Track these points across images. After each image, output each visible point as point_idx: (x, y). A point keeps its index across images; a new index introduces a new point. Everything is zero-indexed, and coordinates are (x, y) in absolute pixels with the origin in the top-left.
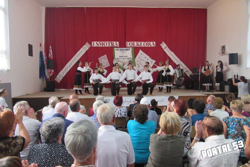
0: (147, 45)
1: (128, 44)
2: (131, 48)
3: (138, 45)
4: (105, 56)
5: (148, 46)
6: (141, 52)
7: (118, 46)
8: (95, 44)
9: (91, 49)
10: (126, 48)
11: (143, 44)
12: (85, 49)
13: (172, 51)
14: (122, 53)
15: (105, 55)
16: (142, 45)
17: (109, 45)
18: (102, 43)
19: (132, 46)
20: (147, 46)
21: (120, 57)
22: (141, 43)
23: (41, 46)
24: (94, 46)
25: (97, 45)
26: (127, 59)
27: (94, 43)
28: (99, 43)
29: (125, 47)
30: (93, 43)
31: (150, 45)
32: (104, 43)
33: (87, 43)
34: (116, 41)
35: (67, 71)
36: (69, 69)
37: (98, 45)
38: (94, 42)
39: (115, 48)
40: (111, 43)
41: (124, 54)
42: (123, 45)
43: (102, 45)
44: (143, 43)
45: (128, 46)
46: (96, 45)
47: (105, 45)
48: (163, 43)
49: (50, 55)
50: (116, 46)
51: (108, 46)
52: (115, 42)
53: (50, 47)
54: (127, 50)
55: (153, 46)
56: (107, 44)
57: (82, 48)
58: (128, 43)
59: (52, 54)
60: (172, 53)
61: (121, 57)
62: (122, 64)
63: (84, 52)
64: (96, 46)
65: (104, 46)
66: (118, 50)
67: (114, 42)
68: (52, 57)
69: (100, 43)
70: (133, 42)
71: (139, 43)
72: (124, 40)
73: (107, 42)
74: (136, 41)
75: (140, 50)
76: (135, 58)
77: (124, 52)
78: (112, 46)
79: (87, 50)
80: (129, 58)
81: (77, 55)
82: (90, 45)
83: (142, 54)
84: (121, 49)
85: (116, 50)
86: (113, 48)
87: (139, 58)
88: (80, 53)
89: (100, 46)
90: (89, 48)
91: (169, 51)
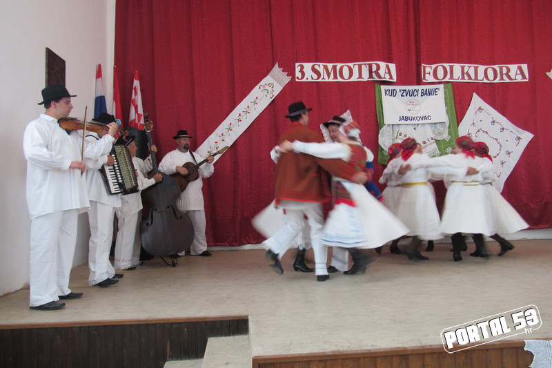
0: (499, 77)
1: (429, 72)
2: (441, 87)
3: (466, 77)
5: (502, 79)
6: (476, 101)
7: (395, 80)
8: (307, 72)
10: (425, 87)
11: (482, 73)
12: (270, 89)
14: (409, 107)
16: (481, 76)
17: (360, 76)
18: (334, 68)
19: (447, 79)
20: (497, 81)
22: (476, 69)
23: (99, 74)
24: (304, 80)
25: (315, 76)
26: (428, 128)
27: (302, 67)
29: (420, 84)
30: (298, 69)
31: (509, 77)
32: (341, 69)
33: (277, 70)
34: (389, 60)
37: (319, 76)
38: (304, 64)
39: (383, 88)
40: (371, 65)
41: (417, 107)
42: (411, 76)
43: (335, 77)
44: (481, 68)
45: (430, 78)
46: (309, 76)
47: (346, 74)
49: (133, 115)
50: (387, 79)
51: (355, 78)
52: (383, 65)
53: (136, 83)
54: (428, 93)
55: (519, 79)
56: (354, 72)
57: (257, 87)
58: (428, 69)
59: (140, 111)
61: (403, 118)
63: (265, 102)
64: (310, 80)
65: (340, 80)
66: (393, 93)
67: (380, 63)
68: (142, 121)
69: (326, 67)
70: (450, 66)
71: (469, 67)
72: (414, 57)
73: (351, 65)
74: (458, 63)
75: (474, 94)
76: (458, 125)
77: (416, 102)
78: (372, 78)
79: (276, 94)
80: (438, 125)
81: (240, 115)
82: (288, 75)
83: (480, 109)
84: (404, 90)
85: (388, 92)
86: (376, 85)
87: (474, 124)
88: (251, 105)
89: (325, 78)
90: (284, 88)
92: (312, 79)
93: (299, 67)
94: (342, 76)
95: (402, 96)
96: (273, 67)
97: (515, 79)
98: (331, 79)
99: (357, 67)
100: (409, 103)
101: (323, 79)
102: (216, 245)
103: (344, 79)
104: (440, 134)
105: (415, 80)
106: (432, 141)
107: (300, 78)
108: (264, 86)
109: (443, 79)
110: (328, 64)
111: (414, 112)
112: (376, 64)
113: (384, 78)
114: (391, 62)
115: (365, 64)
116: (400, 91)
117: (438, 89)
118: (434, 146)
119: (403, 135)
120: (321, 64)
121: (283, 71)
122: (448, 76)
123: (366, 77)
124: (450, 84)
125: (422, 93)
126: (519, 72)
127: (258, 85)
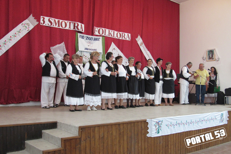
1: (97, 31)
2: (101, 37)
3: (110, 35)
4: (63, 45)
5: (122, 38)
6: (113, 46)
7: (83, 32)
8: (46, 21)
9: (39, 28)
10: (95, 37)
12: (27, 27)
13: (148, 50)
16: (115, 35)
17: (70, 28)
18: (59, 21)
19: (103, 35)
20: (121, 38)
22: (114, 32)
24: (44, 25)
25: (50, 24)
27: (44, 19)
29: (93, 35)
30: (42, 19)
31: (125, 39)
32: (62, 22)
33: (31, 17)
37: (51, 24)
38: (45, 17)
39: (79, 34)
40: (74, 24)
41: (91, 45)
42: (90, 31)
43: (59, 26)
44: (116, 32)
45: (97, 33)
46: (47, 23)
47: (64, 25)
48: (139, 37)
50: (81, 31)
51: (67, 28)
52: (80, 24)
54: (97, 40)
55: (128, 39)
56: (67, 25)
57: (21, 24)
58: (96, 29)
61: (86, 49)
63: (24, 33)
65: (61, 27)
66: (83, 37)
69: (55, 21)
70: (105, 30)
71: (112, 31)
72: (91, 23)
73: (66, 21)
74: (107, 29)
75: (112, 42)
78: (75, 29)
79: (30, 29)
81: (11, 37)
82: (37, 21)
83: (114, 49)
85: (81, 37)
86: (76, 32)
88: (17, 33)
89: (54, 26)
90: (35, 27)
91: (145, 49)
92: (48, 25)
93: (42, 18)
94: (62, 26)
95: (86, 39)
96: (30, 15)
98: (57, 27)
99: (68, 23)
100: (88, 43)
101: (53, 26)
103: (63, 27)
105: (91, 33)
107: (42, 23)
108: (24, 24)
109: (102, 34)
110: (56, 19)
111: (91, 47)
112: (77, 23)
114: (83, 23)
115: (72, 23)
116: (86, 37)
117: (100, 38)
119: (85, 56)
120: (53, 19)
121: (35, 19)
122: (104, 34)
123: (72, 28)
124: (104, 37)
125: (94, 39)
126: (128, 37)
127: (22, 23)
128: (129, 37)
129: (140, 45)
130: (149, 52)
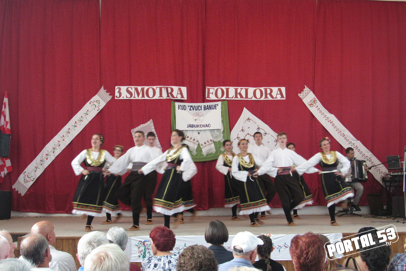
0: (264, 96)
1: (212, 92)
2: (220, 103)
3: (239, 96)
4: (150, 124)
5: (266, 97)
6: (246, 113)
7: (185, 98)
8: (123, 92)
9: (113, 105)
10: (206, 104)
11: (252, 93)
12: (97, 105)
13: (331, 112)
14: (196, 118)
15: (149, 122)
16: (250, 95)
17: (161, 96)
18: (143, 89)
19: (224, 98)
20: (263, 99)
21: (190, 126)
22: (247, 91)
24: (121, 98)
25: (129, 96)
26: (208, 133)
27: (120, 89)
28: (133, 91)
29: (204, 102)
30: (117, 91)
31: (272, 96)
32: (147, 90)
33: (102, 91)
34: (180, 83)
35: (47, 163)
36: (52, 158)
37: (131, 96)
38: (121, 87)
39: (177, 104)
40: (167, 89)
41: (202, 118)
42: (197, 96)
43: (143, 96)
44: (251, 90)
45: (213, 97)
46: (125, 95)
47: (151, 93)
48: (306, 89)
49: (2, 122)
50: (179, 97)
51: (157, 97)
52: (176, 88)
53: (6, 100)
54: (210, 108)
55: (279, 97)
56: (155, 93)
57: (88, 103)
58: (212, 90)
59: (8, 119)
60: (332, 117)
61: (192, 126)
62: (196, 147)
63: (93, 113)
64: (125, 98)
65: (146, 98)
66: (184, 108)
67: (174, 87)
68: (9, 126)
69: (136, 89)
70: (226, 88)
71: (242, 89)
73: (155, 87)
74: (232, 86)
75: (245, 108)
76: (231, 131)
77: (200, 114)
78: (169, 97)
79: (101, 108)
80: (215, 131)
81: (76, 122)
82: (110, 95)
83: (248, 119)
84: (191, 106)
85: (180, 107)
86: (172, 102)
87: (242, 130)
88: (83, 115)
89: (136, 97)
90: (107, 103)
91: (323, 112)
92: (127, 97)
93: (118, 89)
94: (148, 96)
95: (190, 110)
96: (100, 88)
97: (276, 98)
98: (140, 98)
99: (158, 89)
100: (195, 115)
101: (134, 97)
102: (56, 213)
103: (149, 97)
104: (216, 137)
105: (200, 99)
106: (210, 142)
107: (118, 96)
108: (93, 102)
110: (138, 87)
111: (199, 121)
112: (171, 88)
113: (177, 97)
114: (184, 86)
115: (164, 88)
116: (188, 106)
117: (218, 105)
118: (213, 145)
119: (189, 138)
120: (133, 87)
121: (107, 92)
122: (225, 96)
124: (227, 101)
125: (204, 108)
126: (279, 93)
127: (89, 101)
128: (281, 93)
129: (310, 105)
130: (333, 115)
